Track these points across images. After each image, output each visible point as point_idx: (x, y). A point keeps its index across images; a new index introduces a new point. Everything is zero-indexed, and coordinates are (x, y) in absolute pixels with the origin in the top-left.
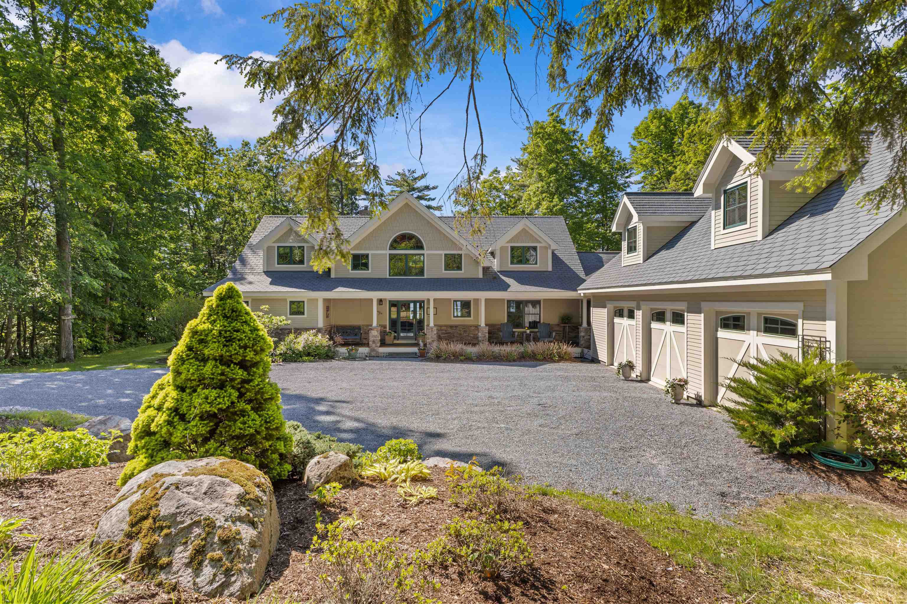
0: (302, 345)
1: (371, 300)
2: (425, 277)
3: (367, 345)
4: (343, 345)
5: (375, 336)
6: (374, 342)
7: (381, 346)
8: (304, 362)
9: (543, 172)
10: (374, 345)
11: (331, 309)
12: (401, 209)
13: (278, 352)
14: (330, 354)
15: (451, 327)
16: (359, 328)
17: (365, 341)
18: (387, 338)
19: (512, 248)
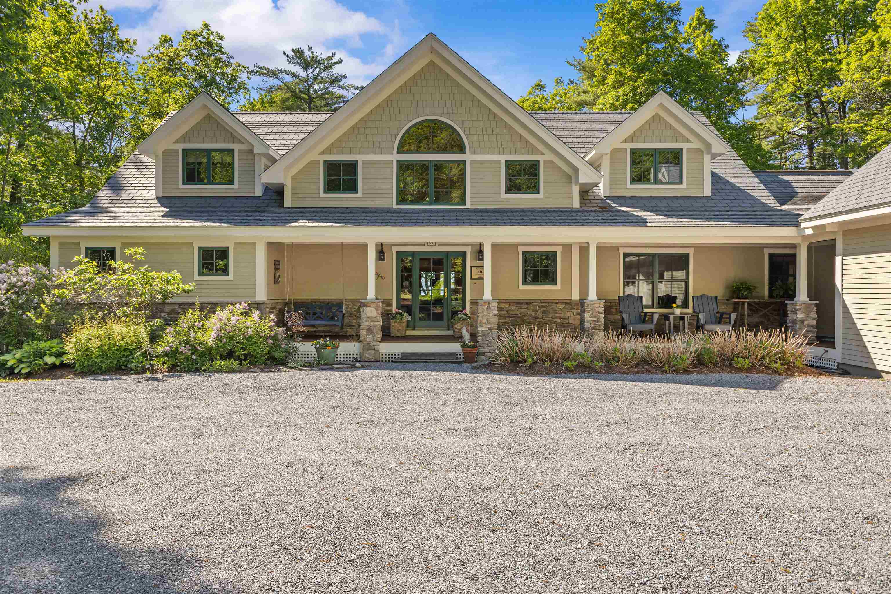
0: (213, 334)
1: (364, 247)
2: (468, 206)
3: (357, 338)
4: (307, 337)
5: (372, 319)
6: (369, 330)
7: (383, 340)
8: (216, 371)
9: (628, 72)
10: (370, 338)
11: (285, 265)
12: (421, 73)
13: (159, 349)
14: (278, 355)
15: (518, 303)
16: (339, 305)
17: (351, 332)
18: (394, 323)
19: (634, 152)
